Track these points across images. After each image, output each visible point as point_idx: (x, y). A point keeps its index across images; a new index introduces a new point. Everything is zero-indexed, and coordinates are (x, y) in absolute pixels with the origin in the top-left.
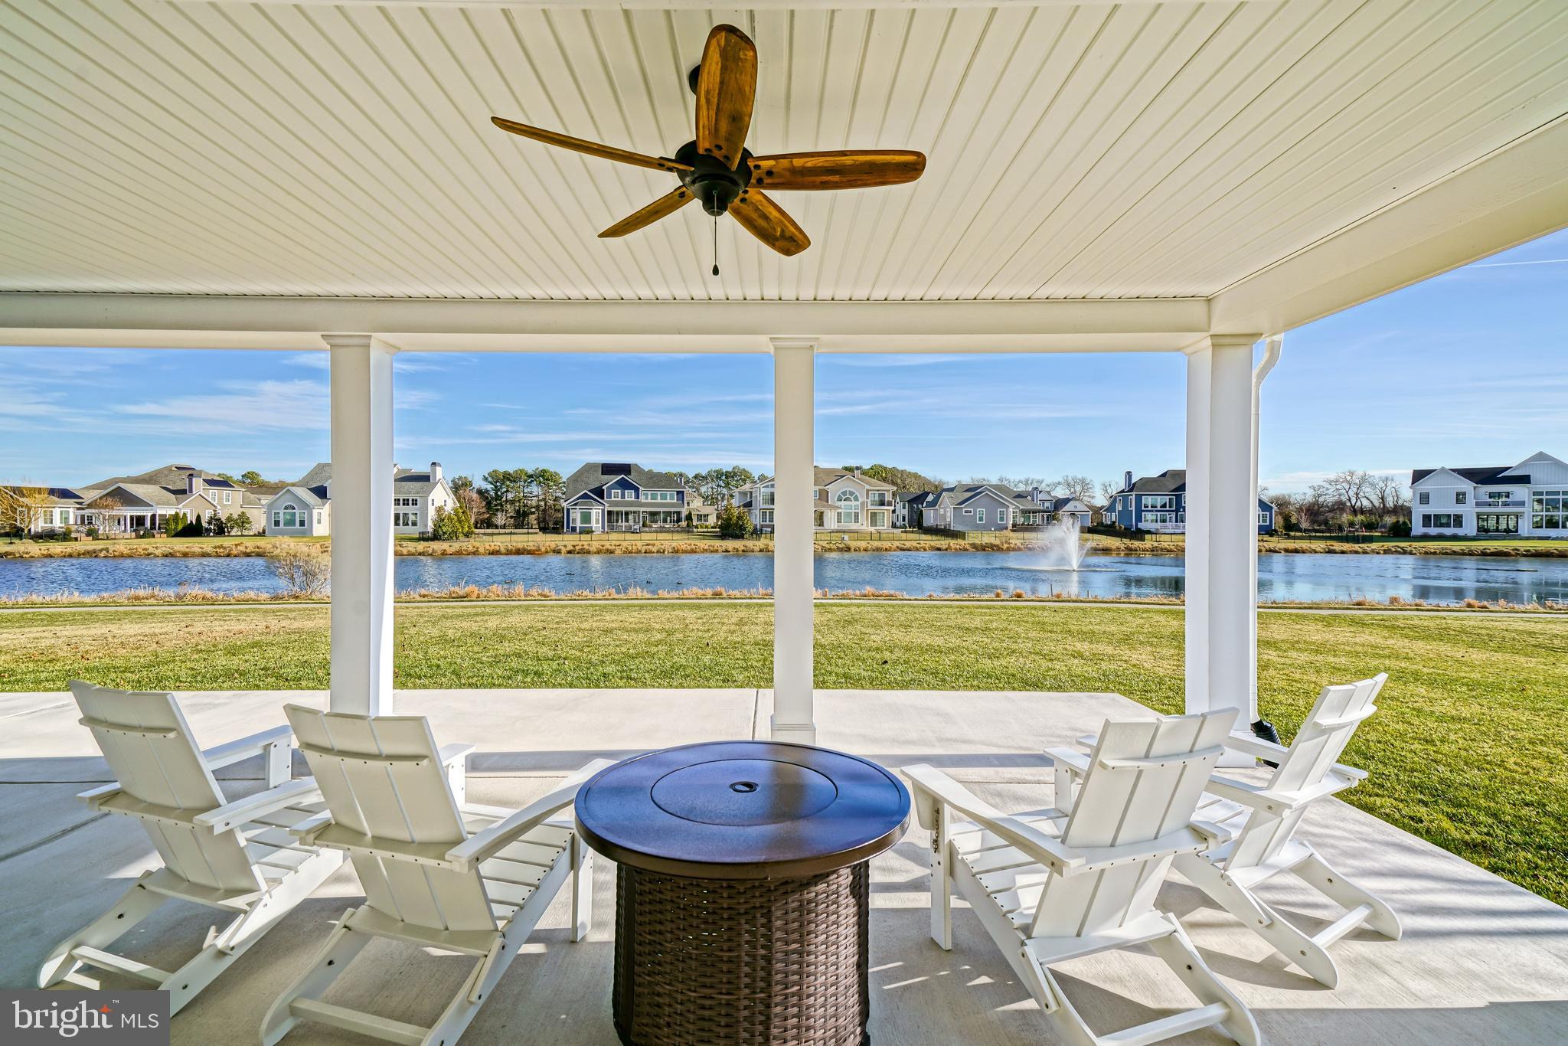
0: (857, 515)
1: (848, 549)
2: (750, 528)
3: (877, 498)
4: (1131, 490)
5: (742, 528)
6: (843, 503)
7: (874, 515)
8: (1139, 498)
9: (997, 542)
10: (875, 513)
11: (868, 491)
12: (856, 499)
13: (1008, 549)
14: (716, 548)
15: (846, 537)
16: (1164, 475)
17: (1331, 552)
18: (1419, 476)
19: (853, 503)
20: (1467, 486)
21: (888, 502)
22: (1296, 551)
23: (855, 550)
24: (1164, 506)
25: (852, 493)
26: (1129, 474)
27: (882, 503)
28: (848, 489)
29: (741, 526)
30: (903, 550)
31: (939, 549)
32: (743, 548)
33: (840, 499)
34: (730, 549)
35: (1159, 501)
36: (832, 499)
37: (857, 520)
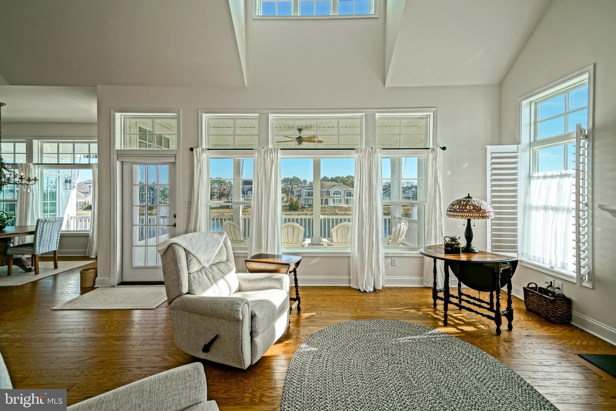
0: (340, 200)
1: (337, 214)
2: (300, 206)
3: (348, 194)
5: (297, 207)
6: (335, 196)
11: (345, 191)
23: (340, 215)
25: (339, 192)
28: (337, 190)
33: (334, 194)
36: (331, 194)
37: (340, 202)
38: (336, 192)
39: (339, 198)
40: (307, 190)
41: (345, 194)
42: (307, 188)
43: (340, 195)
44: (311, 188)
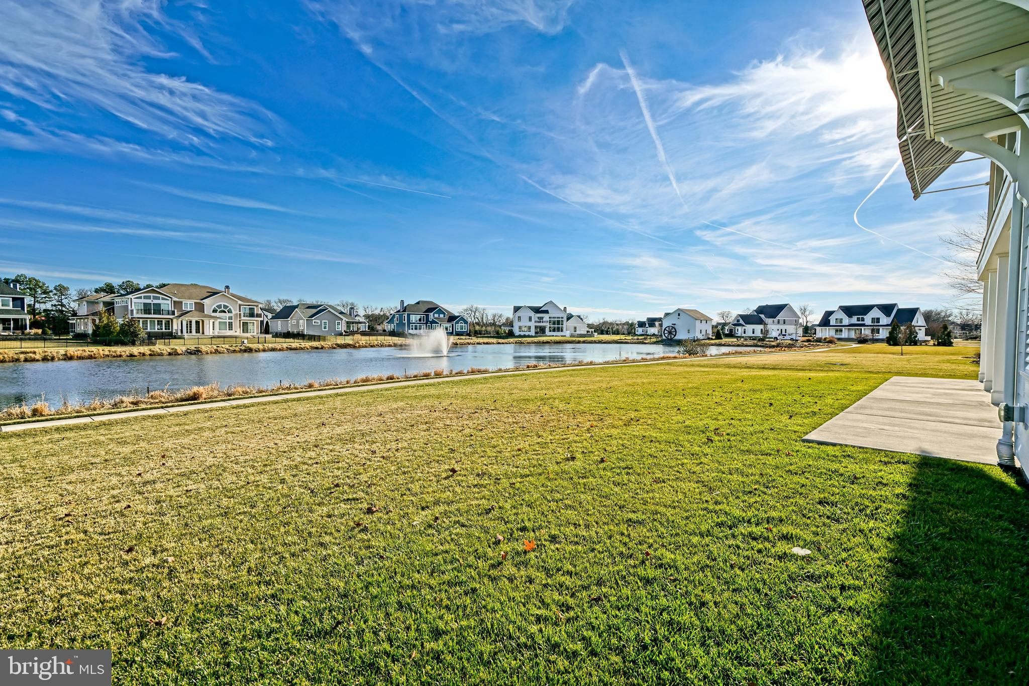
0: (231, 324)
1: (249, 350)
2: (143, 334)
3: (247, 311)
4: (404, 311)
5: (135, 334)
6: (218, 314)
7: (245, 325)
8: (409, 315)
9: (351, 342)
10: (247, 323)
11: (240, 305)
12: (230, 311)
13: (360, 347)
14: (118, 353)
15: (246, 341)
16: (418, 303)
17: (499, 343)
18: (517, 309)
19: (228, 315)
20: (532, 314)
21: (257, 314)
22: (487, 343)
23: (256, 351)
24: (420, 320)
25: (225, 307)
26: (402, 302)
27: (252, 315)
28: (222, 304)
29: (133, 332)
30: (291, 349)
31: (317, 348)
32: (149, 352)
33: (215, 311)
34: (136, 354)
35: (419, 317)
36: (208, 310)
37: (231, 328)
38: (219, 306)
39: (228, 321)
40: (140, 298)
41: (240, 311)
42: (143, 295)
43: (230, 315)
44: (152, 295)
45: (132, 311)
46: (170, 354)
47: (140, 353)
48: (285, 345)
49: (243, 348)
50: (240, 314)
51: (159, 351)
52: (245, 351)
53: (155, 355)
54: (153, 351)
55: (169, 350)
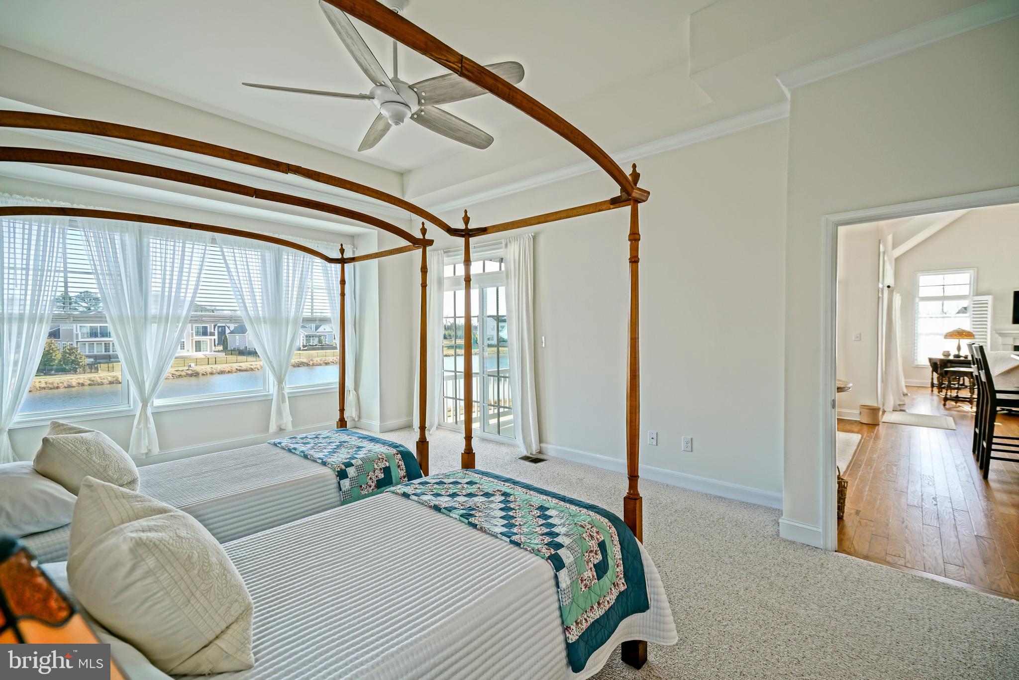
41: (192, 330)
45: (77, 335)
46: (111, 383)
47: (79, 383)
48: (235, 366)
49: (190, 372)
50: (192, 334)
51: (99, 380)
52: (191, 375)
53: (95, 385)
54: (93, 381)
55: (110, 379)
